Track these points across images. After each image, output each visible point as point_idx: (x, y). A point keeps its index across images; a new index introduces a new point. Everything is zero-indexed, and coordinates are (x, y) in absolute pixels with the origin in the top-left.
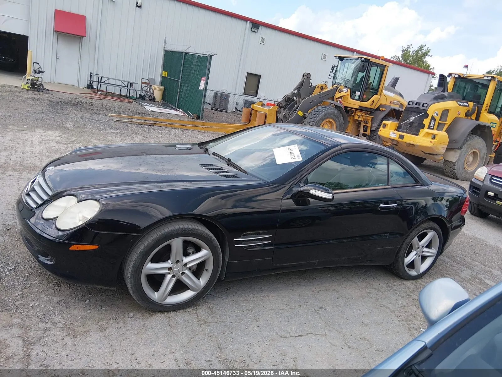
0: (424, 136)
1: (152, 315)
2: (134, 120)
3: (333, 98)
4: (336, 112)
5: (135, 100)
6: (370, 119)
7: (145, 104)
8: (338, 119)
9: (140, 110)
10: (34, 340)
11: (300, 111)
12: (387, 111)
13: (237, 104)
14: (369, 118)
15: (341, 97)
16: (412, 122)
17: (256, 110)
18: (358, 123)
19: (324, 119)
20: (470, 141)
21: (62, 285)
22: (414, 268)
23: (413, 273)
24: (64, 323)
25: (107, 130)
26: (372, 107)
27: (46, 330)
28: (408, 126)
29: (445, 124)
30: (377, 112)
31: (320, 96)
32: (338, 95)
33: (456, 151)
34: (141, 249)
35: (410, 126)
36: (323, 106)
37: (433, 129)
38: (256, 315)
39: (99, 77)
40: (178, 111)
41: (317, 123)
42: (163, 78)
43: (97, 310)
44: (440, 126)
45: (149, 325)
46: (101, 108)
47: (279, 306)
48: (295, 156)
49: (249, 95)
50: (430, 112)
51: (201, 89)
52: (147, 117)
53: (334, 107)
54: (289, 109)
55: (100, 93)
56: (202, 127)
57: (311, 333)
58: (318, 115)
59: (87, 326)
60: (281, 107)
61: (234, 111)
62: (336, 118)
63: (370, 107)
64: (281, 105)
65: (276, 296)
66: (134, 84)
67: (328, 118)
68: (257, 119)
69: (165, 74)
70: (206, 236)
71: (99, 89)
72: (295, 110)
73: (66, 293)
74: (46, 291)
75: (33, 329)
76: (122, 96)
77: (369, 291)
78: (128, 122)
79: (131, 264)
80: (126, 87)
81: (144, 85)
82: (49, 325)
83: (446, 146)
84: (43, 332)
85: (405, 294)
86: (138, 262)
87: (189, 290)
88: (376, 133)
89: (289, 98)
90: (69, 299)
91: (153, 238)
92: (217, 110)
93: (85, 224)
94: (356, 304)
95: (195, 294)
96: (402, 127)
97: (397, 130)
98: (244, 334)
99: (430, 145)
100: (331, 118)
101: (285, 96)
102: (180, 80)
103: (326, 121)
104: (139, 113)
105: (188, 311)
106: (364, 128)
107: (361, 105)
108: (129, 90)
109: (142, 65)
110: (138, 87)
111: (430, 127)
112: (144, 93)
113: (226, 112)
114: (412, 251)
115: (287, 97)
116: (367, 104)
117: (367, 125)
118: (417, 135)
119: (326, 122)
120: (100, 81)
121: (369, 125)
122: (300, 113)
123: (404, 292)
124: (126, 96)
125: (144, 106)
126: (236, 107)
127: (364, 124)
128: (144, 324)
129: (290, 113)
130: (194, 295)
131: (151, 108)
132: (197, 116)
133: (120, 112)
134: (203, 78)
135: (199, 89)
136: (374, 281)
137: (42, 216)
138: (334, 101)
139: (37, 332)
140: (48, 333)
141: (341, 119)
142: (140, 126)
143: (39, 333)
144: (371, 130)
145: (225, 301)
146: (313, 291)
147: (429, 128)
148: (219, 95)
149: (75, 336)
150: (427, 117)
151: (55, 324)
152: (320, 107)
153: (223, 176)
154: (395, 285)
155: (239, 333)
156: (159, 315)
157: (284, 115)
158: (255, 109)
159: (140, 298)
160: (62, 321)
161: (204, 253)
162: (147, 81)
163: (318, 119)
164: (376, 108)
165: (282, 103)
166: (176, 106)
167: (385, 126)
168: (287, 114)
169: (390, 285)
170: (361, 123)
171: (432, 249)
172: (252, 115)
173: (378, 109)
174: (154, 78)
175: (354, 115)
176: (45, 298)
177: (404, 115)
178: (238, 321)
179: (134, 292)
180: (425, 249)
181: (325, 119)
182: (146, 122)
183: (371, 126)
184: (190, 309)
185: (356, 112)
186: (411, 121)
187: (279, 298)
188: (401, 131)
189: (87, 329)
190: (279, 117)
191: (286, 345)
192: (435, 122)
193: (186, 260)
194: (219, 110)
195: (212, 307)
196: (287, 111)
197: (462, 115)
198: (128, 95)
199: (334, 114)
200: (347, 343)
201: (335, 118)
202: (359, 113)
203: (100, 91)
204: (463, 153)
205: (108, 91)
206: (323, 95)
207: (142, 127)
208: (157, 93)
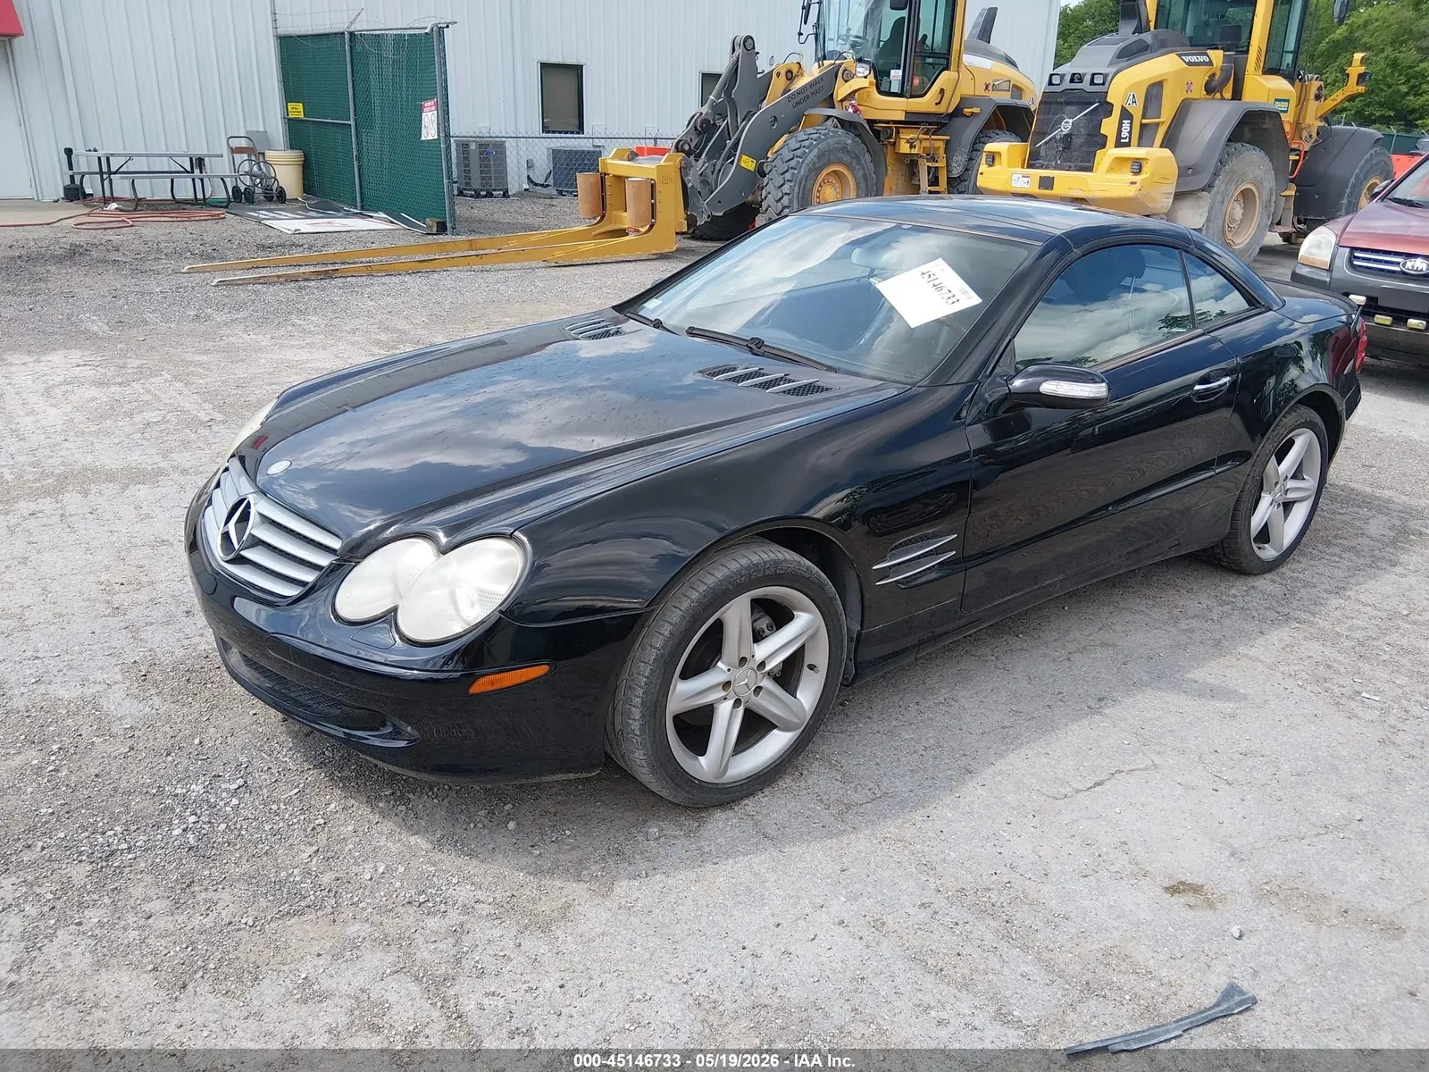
0: (1111, 170)
1: (702, 821)
2: (264, 273)
3: (830, 102)
4: (849, 142)
5: (226, 207)
6: (941, 145)
7: (263, 217)
8: (859, 162)
9: (261, 236)
10: (443, 968)
11: (745, 157)
12: (984, 113)
13: (530, 165)
14: (939, 142)
15: (851, 95)
16: (1069, 136)
17: (614, 176)
18: (911, 164)
19: (820, 167)
20: (1232, 162)
21: (411, 796)
22: (1268, 541)
23: (1269, 553)
24: (491, 900)
25: (208, 318)
26: (941, 109)
27: (458, 933)
28: (1061, 149)
29: (1158, 125)
30: (958, 121)
31: (793, 102)
32: (842, 90)
33: (1199, 198)
34: (656, 648)
35: (1064, 148)
36: (810, 130)
37: (1128, 145)
38: (958, 756)
39: (99, 158)
40: (372, 217)
41: (803, 183)
42: (292, 125)
43: (553, 842)
44: (1147, 134)
45: (712, 848)
46: (148, 253)
47: (996, 718)
48: (953, 293)
49: (560, 132)
50: (1116, 96)
51: (430, 138)
52: (297, 253)
53: (837, 127)
54: (710, 157)
55: (114, 206)
56: (477, 256)
57: (1120, 772)
58: (801, 160)
59: (557, 893)
60: (688, 154)
61: (526, 190)
62: (852, 160)
63: (933, 109)
64: (687, 148)
65: (975, 695)
66: (206, 160)
67: (829, 163)
68: (630, 204)
69: (297, 110)
70: (807, 575)
71: (108, 194)
72: (731, 155)
73: (438, 816)
74: (379, 825)
75: (419, 940)
76: (179, 203)
77: (1186, 627)
78: (256, 281)
79: (635, 696)
80: (188, 172)
81: (239, 158)
82: (454, 917)
83: (1172, 189)
84: (452, 941)
85: (1271, 615)
86: (656, 685)
87: (775, 731)
88: (964, 183)
89: (705, 121)
90: (459, 831)
91: (681, 610)
92: (477, 196)
93: (501, 612)
94: (1176, 669)
95: (793, 737)
96: (1042, 153)
97: (1030, 166)
98: (963, 814)
99: (1131, 192)
100: (839, 162)
101: (693, 117)
102: (352, 122)
103: (825, 172)
104: (263, 247)
105: (784, 786)
106: (929, 175)
107: (909, 110)
108: (198, 182)
109: (219, 94)
110: (220, 166)
111: (1122, 141)
112: (247, 180)
113: (506, 195)
114: (1262, 494)
115: (699, 120)
116: (925, 104)
117: (937, 165)
118: (1090, 169)
119: (827, 177)
120: (105, 169)
121: (942, 164)
122: (749, 163)
123: (1266, 608)
124: (195, 202)
125: (268, 222)
126: (528, 176)
127: (928, 164)
128: (700, 848)
129: (717, 168)
130: (791, 740)
131: (287, 224)
132: (438, 223)
133: (211, 254)
134: (429, 104)
135: (423, 138)
136: (1180, 596)
137: (337, 617)
138: (834, 108)
139: (436, 945)
140: (467, 941)
141: (865, 161)
142: (292, 285)
143: (442, 946)
144: (948, 178)
145: (857, 738)
146: (1054, 661)
147: (1119, 144)
148: (473, 147)
149: (545, 928)
150: (1109, 114)
151: (466, 910)
152: (801, 136)
153: (784, 392)
154: (1235, 596)
155: (950, 815)
156: (719, 815)
157: (701, 174)
158: (612, 172)
159: (670, 781)
160: (480, 895)
161: (805, 620)
162: (243, 143)
163: (803, 171)
164: (951, 110)
165: (689, 140)
166: (359, 205)
167: (993, 158)
168: (709, 172)
169: (1224, 598)
170: (920, 161)
171: (1304, 479)
172: (608, 193)
173: (958, 112)
174: (262, 129)
175: (895, 143)
176: (390, 844)
177: (1042, 117)
178: (926, 784)
179: (653, 770)
180: (1291, 484)
181: (821, 169)
182: (302, 270)
183: (948, 165)
184: (788, 781)
185: (898, 133)
186: (1066, 131)
187: (985, 697)
188: (1041, 167)
189: (564, 900)
190: (690, 185)
191: (1082, 818)
192: (1131, 124)
193: (762, 651)
194: (482, 193)
195: (836, 761)
196: (704, 163)
197: (1198, 91)
198: (200, 196)
199: (844, 150)
200: (1219, 775)
201: (847, 158)
202: (907, 135)
203: (114, 199)
204: (1219, 197)
205: (139, 197)
206: (802, 96)
207: (300, 288)
208: (287, 174)
